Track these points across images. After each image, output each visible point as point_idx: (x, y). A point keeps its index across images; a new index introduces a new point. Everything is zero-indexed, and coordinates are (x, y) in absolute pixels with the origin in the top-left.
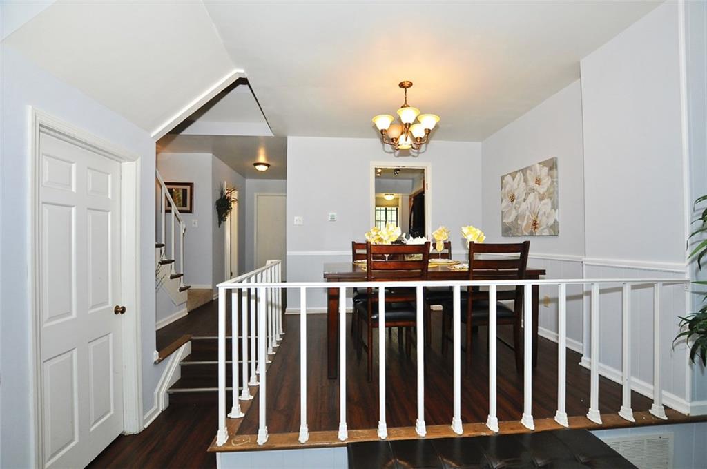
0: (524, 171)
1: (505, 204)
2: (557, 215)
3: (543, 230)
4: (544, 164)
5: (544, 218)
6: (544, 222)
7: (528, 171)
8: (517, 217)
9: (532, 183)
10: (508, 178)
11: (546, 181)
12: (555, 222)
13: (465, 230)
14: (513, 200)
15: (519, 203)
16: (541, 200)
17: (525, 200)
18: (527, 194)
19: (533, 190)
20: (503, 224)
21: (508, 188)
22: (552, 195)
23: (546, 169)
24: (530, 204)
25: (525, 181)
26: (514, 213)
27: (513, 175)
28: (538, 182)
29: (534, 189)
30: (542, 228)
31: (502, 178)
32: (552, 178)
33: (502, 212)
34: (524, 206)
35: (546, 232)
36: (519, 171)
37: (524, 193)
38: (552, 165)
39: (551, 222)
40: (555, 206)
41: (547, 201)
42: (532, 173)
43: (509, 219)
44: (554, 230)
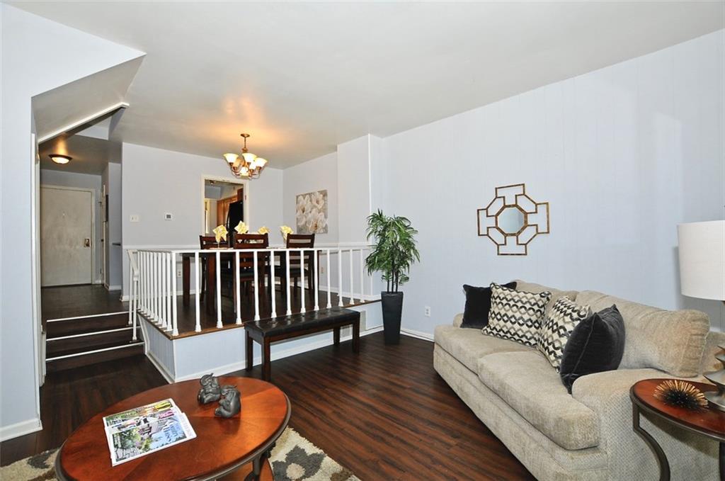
0: (310, 194)
1: (298, 214)
2: (328, 222)
3: (320, 230)
4: (321, 192)
5: (321, 223)
6: (320, 225)
7: (313, 195)
8: (306, 222)
9: (315, 203)
10: (301, 198)
11: (322, 202)
12: (326, 225)
13: (283, 228)
14: (303, 212)
15: (307, 214)
16: (319, 213)
17: (310, 212)
18: (312, 209)
19: (315, 207)
20: (298, 226)
21: (301, 203)
22: (324, 210)
23: (322, 195)
24: (314, 214)
25: (311, 201)
26: (304, 220)
27: (304, 196)
28: (318, 202)
30: (320, 228)
31: (297, 197)
32: (324, 201)
33: (297, 219)
34: (310, 215)
35: (322, 231)
36: (307, 194)
37: (310, 208)
38: (324, 194)
39: (324, 226)
40: (326, 217)
41: (322, 213)
42: (315, 197)
43: (301, 224)
44: (326, 229)
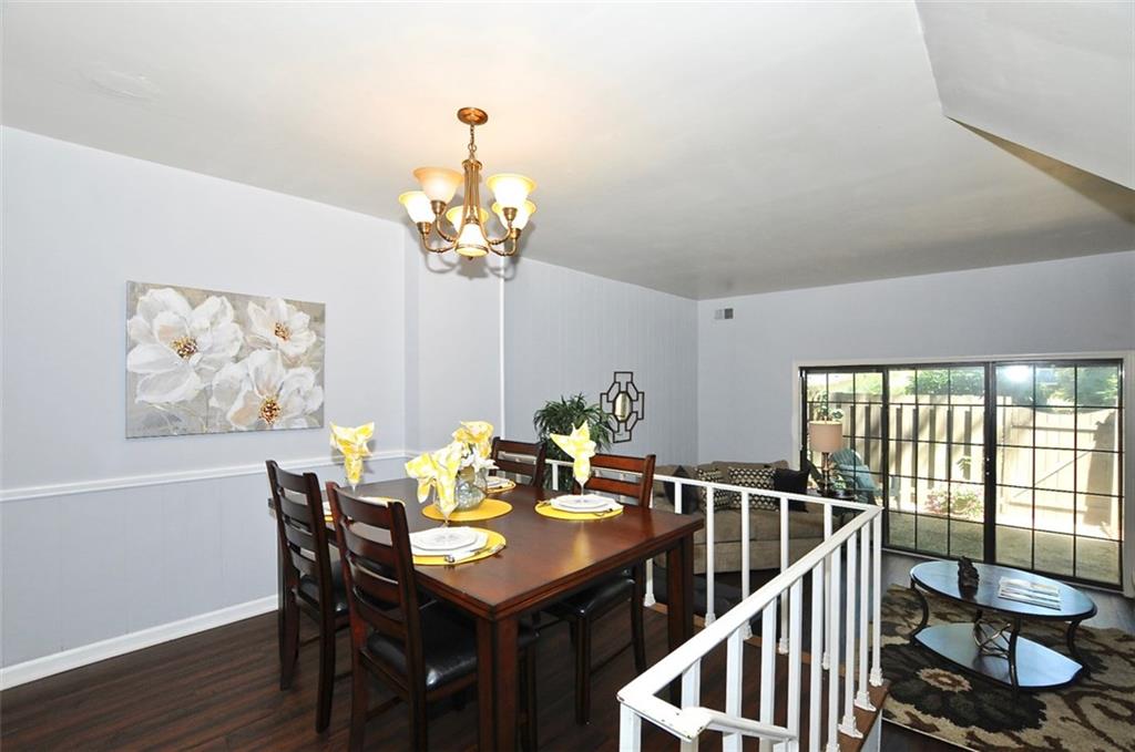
0: (234, 298)
3: (290, 418)
4: (297, 305)
5: (297, 400)
6: (294, 405)
7: (252, 306)
8: (203, 393)
9: (263, 331)
10: (168, 296)
11: (303, 338)
14: (187, 352)
15: (213, 363)
16: (289, 366)
17: (237, 360)
18: (247, 349)
19: (266, 344)
21: (167, 318)
23: (303, 316)
24: (257, 369)
25: (241, 321)
26: (192, 383)
27: (192, 295)
28: (280, 331)
29: (269, 344)
30: (289, 416)
32: (318, 334)
34: (233, 370)
36: (219, 294)
37: (237, 345)
41: (303, 370)
42: (266, 313)
